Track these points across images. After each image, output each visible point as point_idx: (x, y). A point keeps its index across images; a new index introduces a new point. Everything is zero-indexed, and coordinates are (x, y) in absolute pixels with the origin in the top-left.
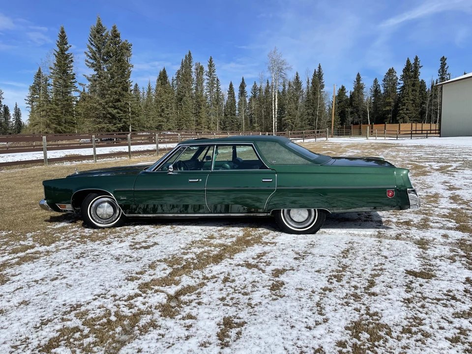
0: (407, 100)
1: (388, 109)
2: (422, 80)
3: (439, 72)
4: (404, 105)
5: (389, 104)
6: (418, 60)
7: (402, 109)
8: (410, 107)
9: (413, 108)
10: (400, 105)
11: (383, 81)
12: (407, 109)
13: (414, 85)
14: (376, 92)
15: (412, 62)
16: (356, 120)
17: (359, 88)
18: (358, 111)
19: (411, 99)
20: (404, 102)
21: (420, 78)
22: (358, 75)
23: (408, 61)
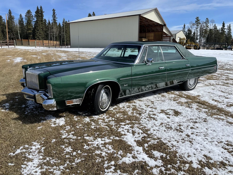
0: (39, 28)
1: (30, 32)
2: (45, 19)
3: (52, 16)
4: (38, 31)
5: (30, 29)
6: (42, 8)
7: (37, 33)
8: (41, 32)
9: (42, 33)
10: (36, 30)
11: (25, 16)
12: (40, 33)
13: (42, 21)
14: (21, 22)
15: (40, 9)
16: (12, 37)
17: (11, 18)
18: (12, 32)
19: (41, 28)
20: (38, 29)
21: (44, 18)
22: (10, 10)
23: (38, 8)
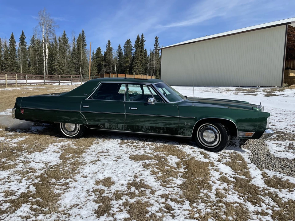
0: (138, 60)
1: (127, 65)
2: (145, 49)
3: (154, 46)
4: (136, 63)
5: (127, 62)
6: (144, 37)
7: (135, 66)
8: (139, 65)
9: (141, 66)
10: (134, 63)
11: (124, 47)
12: (138, 66)
13: (141, 52)
14: (120, 53)
15: (140, 37)
16: (108, 71)
17: (109, 49)
18: (109, 65)
19: (140, 60)
20: (136, 61)
21: (145, 48)
22: (109, 41)
23: (138, 36)
